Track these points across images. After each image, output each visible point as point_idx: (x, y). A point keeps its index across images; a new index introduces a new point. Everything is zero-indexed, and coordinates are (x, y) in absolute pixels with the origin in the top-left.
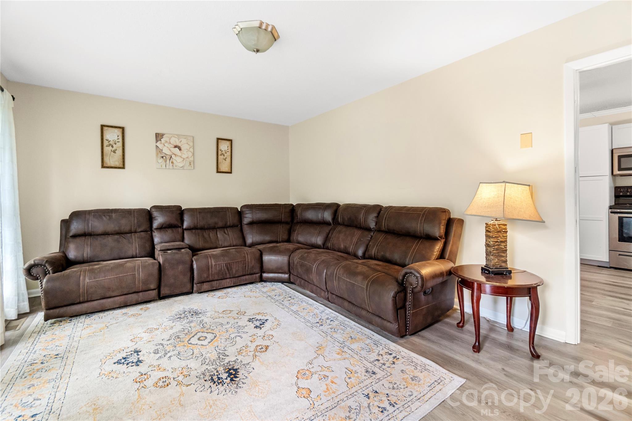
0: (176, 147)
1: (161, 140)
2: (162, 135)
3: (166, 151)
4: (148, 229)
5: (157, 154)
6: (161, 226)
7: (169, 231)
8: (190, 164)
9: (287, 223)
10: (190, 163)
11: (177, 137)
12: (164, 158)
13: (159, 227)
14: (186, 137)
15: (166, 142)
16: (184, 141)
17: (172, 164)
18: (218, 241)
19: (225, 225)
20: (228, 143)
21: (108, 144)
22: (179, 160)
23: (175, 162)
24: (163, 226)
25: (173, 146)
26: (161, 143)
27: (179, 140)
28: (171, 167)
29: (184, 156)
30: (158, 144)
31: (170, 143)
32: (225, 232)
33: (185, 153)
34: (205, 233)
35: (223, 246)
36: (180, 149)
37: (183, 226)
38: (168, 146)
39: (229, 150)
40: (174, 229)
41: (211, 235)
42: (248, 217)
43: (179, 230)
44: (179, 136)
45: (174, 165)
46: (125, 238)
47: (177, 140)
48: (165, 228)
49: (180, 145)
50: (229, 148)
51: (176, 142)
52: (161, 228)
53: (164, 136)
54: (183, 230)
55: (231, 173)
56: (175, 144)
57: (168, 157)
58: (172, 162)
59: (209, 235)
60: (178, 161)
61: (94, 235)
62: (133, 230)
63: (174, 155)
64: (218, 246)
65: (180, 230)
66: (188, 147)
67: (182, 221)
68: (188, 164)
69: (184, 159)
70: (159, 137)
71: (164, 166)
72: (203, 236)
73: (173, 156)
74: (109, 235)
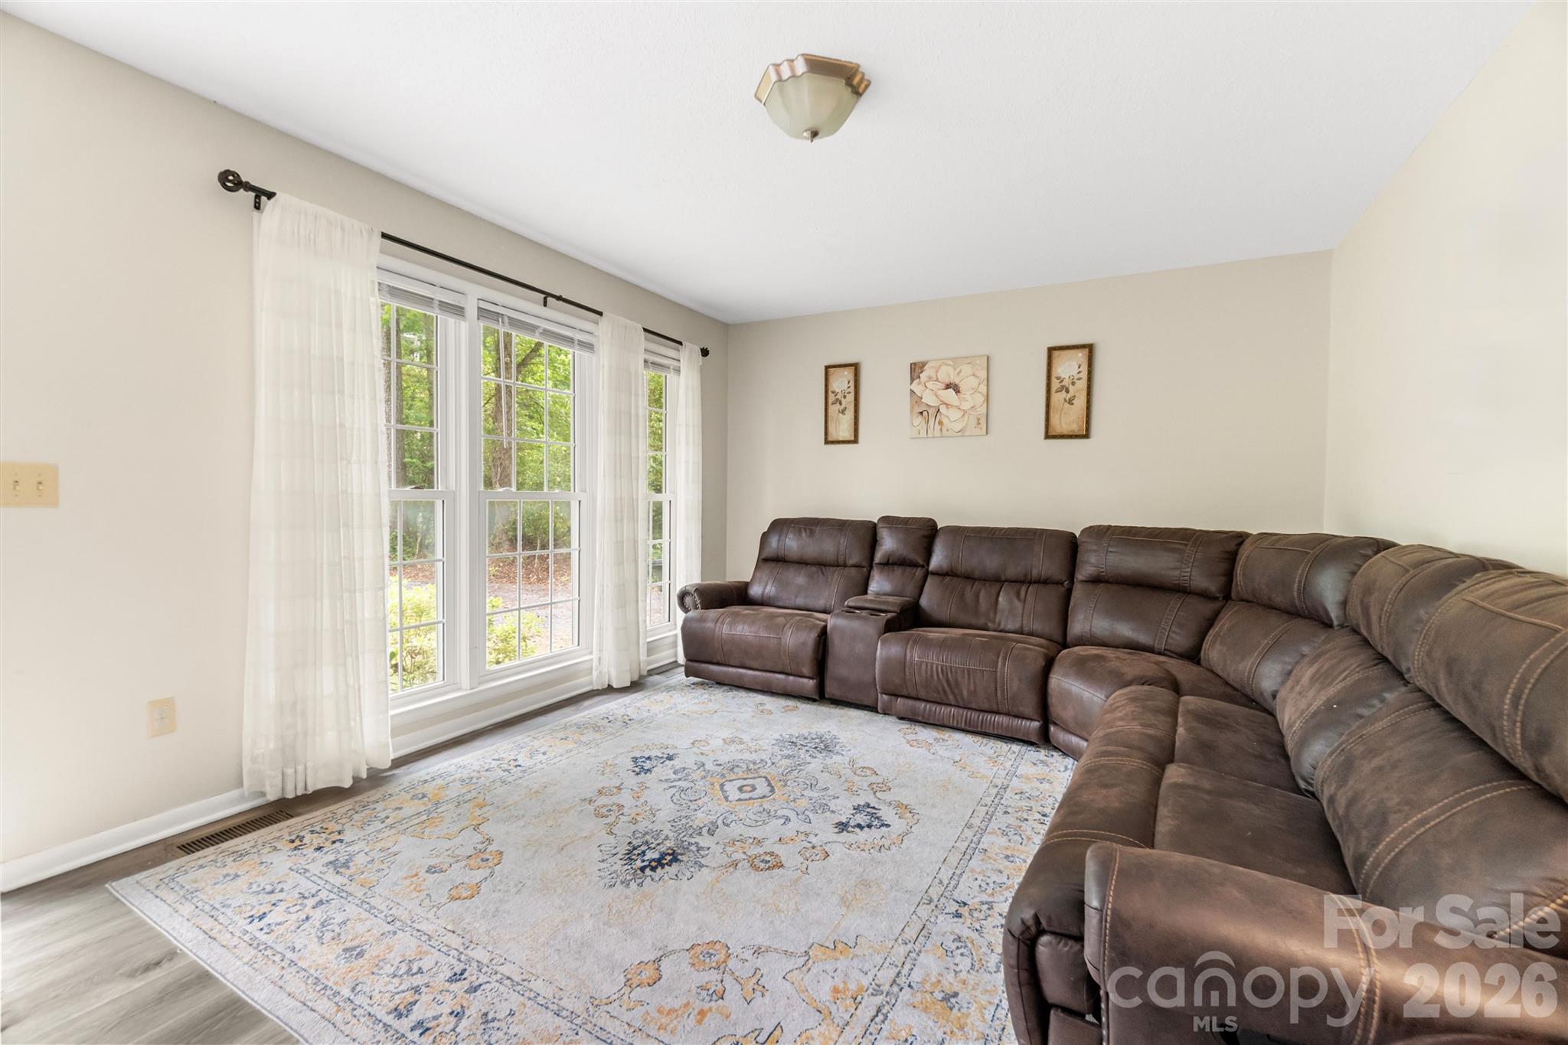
0: (948, 386)
1: (919, 377)
2: (923, 365)
3: (929, 399)
4: (864, 564)
5: (912, 407)
6: (886, 560)
7: (899, 571)
8: (979, 424)
9: (1204, 595)
10: (979, 420)
11: (951, 363)
12: (925, 413)
13: (883, 562)
14: (968, 359)
15: (930, 378)
16: (967, 370)
17: (939, 427)
18: (996, 614)
19: (1026, 575)
20: (1080, 355)
21: (834, 399)
22: (953, 414)
23: (945, 421)
24: (890, 561)
25: (943, 386)
26: (919, 383)
27: (955, 369)
28: (937, 433)
29: (966, 406)
30: (916, 387)
31: (937, 380)
32: (1018, 595)
33: (968, 397)
34: (969, 587)
35: (1002, 627)
36: (957, 391)
37: (928, 565)
38: (934, 387)
39: (1084, 375)
40: (908, 569)
41: (982, 595)
42: (1091, 563)
43: (917, 574)
44: (956, 361)
45: (944, 429)
46: (823, 573)
47: (952, 370)
48: (894, 564)
49: (957, 381)
50: (1084, 368)
51: (949, 376)
52: (889, 564)
53: (926, 367)
54: (927, 574)
55: (1087, 436)
56: (947, 381)
57: (932, 411)
58: (940, 423)
59: (977, 596)
60: (951, 416)
61: (785, 561)
62: (841, 561)
63: (945, 406)
64: (990, 624)
65: (919, 572)
66: (973, 382)
67: (928, 553)
68: (973, 422)
69: (965, 412)
70: (916, 370)
71: (923, 433)
72: (962, 596)
73: (943, 409)
74: (807, 564)
